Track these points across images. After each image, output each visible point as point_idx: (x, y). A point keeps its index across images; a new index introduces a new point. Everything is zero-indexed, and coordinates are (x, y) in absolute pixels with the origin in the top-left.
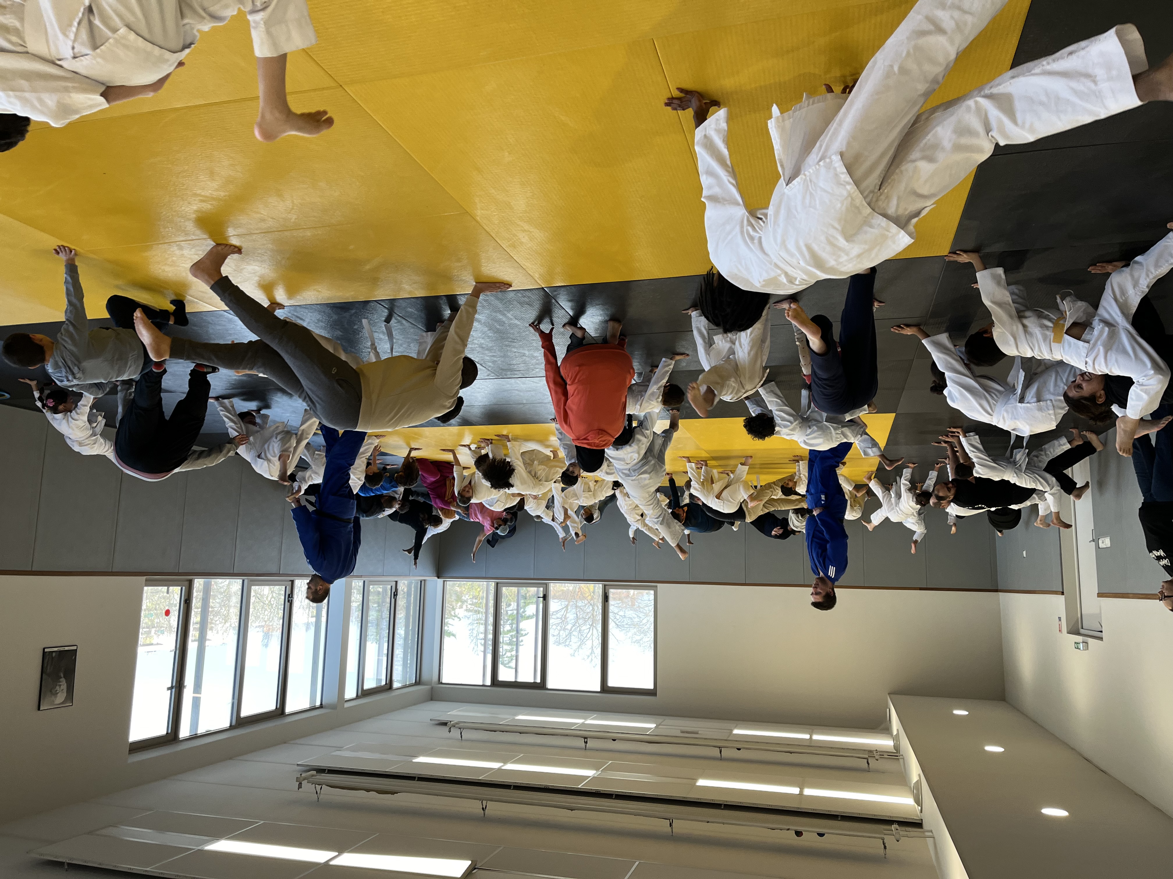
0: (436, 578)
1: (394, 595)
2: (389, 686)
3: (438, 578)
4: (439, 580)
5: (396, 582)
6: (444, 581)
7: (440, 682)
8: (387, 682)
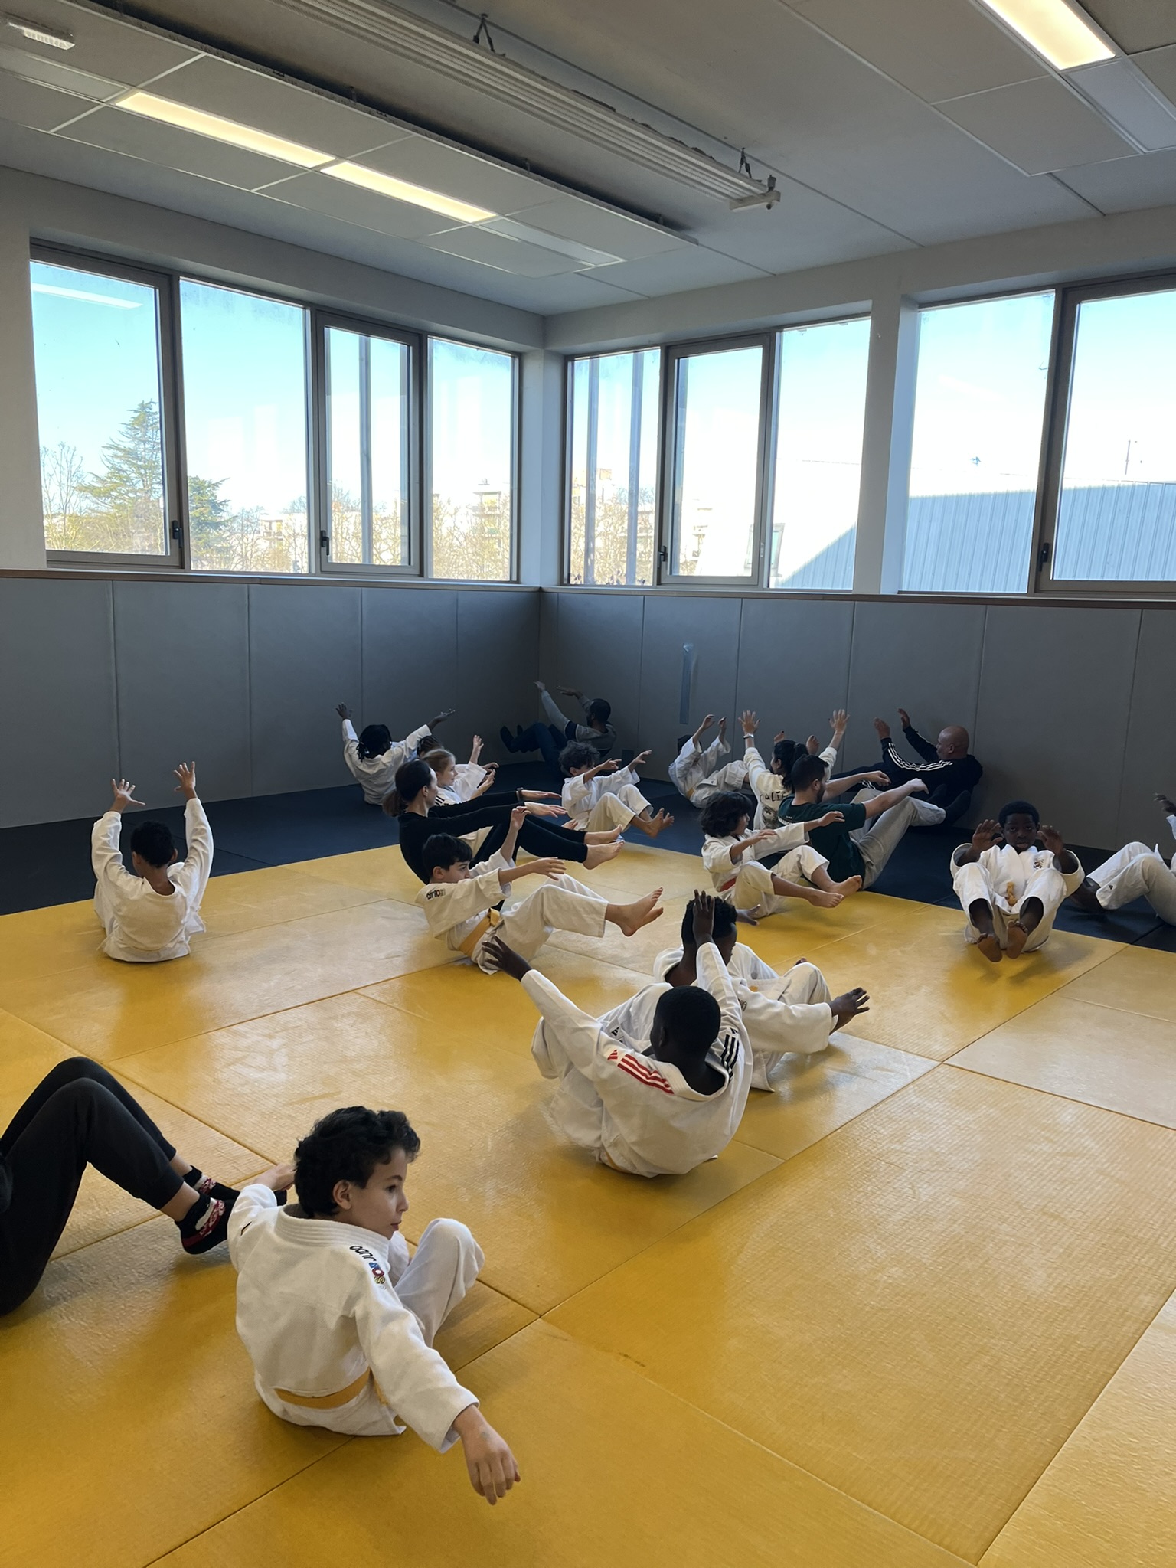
0: (542, 586)
1: (665, 555)
2: (674, 353)
3: (541, 588)
4: (539, 586)
5: (659, 583)
6: (518, 581)
7: (518, 356)
8: (676, 361)
